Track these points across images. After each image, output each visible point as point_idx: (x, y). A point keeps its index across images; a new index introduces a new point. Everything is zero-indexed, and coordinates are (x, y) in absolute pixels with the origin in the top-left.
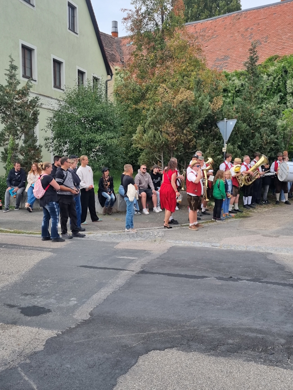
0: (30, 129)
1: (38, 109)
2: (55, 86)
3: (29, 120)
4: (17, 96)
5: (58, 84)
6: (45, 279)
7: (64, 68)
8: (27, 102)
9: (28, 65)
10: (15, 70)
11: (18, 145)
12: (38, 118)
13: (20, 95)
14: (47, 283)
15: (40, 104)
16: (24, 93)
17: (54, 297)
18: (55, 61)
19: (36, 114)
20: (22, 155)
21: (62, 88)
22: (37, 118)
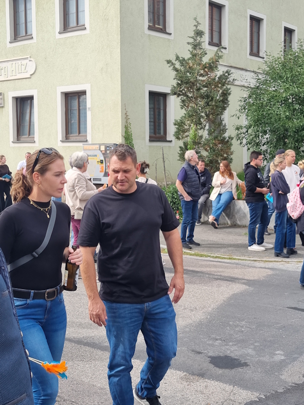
0: (218, 115)
1: (229, 87)
2: (252, 54)
3: (216, 103)
4: (202, 72)
5: (255, 50)
6: (239, 321)
7: (264, 28)
8: (215, 79)
9: (215, 28)
10: (201, 37)
11: (201, 137)
12: (229, 99)
13: (206, 70)
14: (242, 327)
15: (232, 81)
16: (212, 67)
17: (252, 347)
18: (253, 18)
19: (226, 94)
20: (206, 150)
21: (261, 55)
22: (227, 100)
